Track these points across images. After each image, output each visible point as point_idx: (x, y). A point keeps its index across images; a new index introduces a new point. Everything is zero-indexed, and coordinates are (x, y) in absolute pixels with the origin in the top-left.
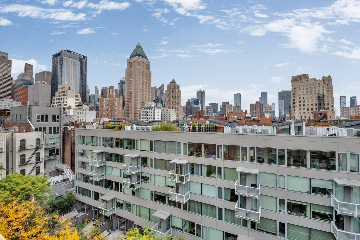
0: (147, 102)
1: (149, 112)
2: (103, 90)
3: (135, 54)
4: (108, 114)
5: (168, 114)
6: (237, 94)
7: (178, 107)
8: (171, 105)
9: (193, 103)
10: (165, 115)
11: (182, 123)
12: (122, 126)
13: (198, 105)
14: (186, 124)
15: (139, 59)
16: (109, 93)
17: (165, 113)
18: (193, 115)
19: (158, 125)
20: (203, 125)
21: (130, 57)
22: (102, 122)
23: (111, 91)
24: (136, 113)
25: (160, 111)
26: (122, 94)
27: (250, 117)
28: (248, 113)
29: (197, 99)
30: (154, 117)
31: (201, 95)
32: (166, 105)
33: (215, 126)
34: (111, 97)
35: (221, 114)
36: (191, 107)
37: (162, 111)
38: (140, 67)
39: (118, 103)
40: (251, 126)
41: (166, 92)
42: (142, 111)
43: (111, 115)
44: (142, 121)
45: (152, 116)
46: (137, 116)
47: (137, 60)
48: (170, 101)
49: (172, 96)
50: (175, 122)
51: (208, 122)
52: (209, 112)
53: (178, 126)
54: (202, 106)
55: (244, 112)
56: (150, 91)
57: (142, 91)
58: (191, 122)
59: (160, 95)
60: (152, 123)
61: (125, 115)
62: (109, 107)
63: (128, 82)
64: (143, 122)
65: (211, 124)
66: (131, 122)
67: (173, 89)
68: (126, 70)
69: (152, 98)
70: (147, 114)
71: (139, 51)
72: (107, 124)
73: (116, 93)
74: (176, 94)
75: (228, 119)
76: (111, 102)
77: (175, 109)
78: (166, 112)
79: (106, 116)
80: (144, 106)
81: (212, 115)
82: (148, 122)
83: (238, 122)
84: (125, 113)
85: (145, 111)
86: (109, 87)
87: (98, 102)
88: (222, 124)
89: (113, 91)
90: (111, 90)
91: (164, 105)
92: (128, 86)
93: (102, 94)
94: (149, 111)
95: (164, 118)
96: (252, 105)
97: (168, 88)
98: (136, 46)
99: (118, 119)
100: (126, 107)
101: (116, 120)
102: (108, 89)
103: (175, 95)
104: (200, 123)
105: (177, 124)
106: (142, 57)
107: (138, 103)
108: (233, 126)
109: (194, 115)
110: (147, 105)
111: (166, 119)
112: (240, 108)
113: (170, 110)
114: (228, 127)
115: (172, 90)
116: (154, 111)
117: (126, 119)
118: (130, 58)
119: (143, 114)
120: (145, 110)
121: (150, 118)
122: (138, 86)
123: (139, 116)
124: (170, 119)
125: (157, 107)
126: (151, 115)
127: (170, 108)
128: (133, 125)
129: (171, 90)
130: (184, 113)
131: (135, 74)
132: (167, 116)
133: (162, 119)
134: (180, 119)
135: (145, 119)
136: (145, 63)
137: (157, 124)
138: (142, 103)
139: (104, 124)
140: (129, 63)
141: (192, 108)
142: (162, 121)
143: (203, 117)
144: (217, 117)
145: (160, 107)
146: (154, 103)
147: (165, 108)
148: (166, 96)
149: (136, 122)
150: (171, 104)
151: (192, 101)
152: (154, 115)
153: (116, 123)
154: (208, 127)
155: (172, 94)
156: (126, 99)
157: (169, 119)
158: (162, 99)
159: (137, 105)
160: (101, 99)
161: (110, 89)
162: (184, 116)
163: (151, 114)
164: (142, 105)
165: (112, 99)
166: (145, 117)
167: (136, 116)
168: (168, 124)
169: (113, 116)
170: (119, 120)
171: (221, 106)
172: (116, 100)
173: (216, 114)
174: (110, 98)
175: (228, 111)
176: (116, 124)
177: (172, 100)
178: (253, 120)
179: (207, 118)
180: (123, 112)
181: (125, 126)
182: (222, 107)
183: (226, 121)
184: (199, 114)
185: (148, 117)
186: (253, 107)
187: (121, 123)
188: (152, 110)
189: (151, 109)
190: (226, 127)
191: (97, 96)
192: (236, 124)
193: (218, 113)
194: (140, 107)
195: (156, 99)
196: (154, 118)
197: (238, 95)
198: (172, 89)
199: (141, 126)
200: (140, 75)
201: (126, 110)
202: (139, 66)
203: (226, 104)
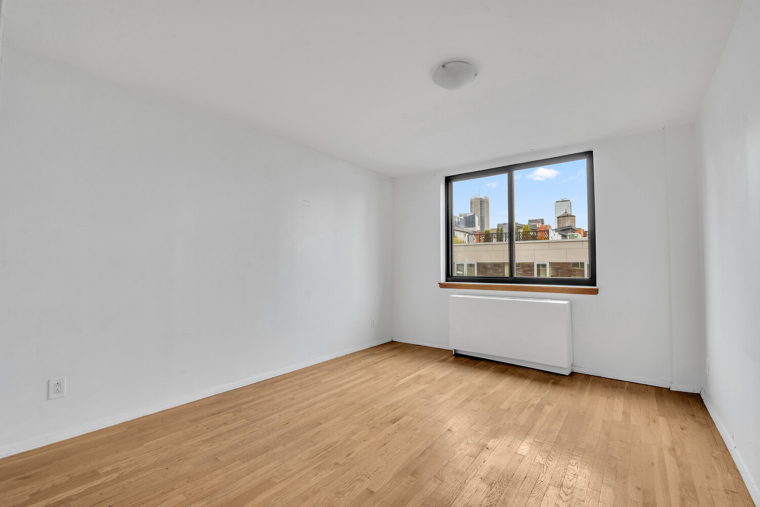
6: (563, 201)
9: (463, 222)
13: (474, 226)
29: (472, 214)
31: (481, 207)
151: (461, 219)
203: (535, 223)
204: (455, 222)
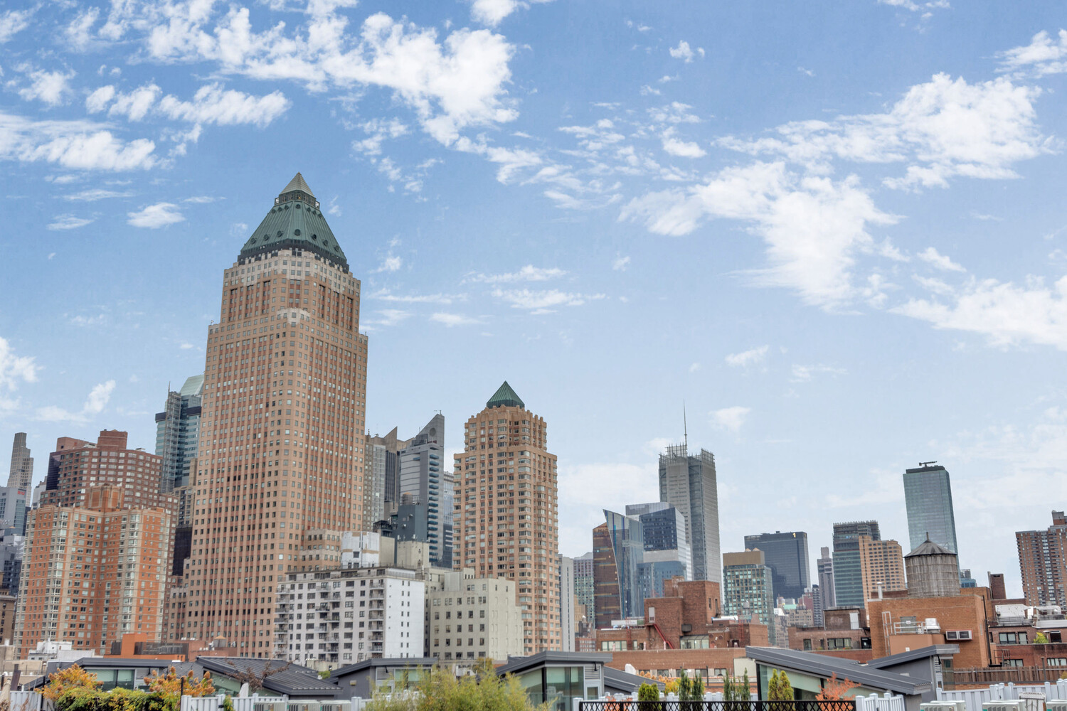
0: (337, 533)
1: (343, 599)
2: (58, 458)
3: (274, 239)
4: (73, 617)
5: (471, 614)
6: (926, 469)
7: (540, 566)
8: (490, 548)
9: (639, 533)
10: (454, 622)
11: (568, 676)
12: (167, 697)
13: (673, 545)
14: (598, 683)
15: (297, 268)
16: (98, 475)
17: (454, 609)
18: (641, 618)
19: (406, 694)
20: (713, 688)
21: (240, 258)
22: (32, 669)
23: (108, 463)
24: (260, 606)
25: (418, 590)
26: (178, 482)
27: (1027, 622)
28: (1008, 597)
29: (666, 506)
30: (378, 634)
31: (691, 484)
32: (458, 554)
33: (798, 692)
34: (105, 499)
35: (831, 604)
36: (625, 563)
37: (430, 596)
38: (297, 316)
39: (144, 538)
40: (1038, 687)
41: (458, 468)
42: (297, 592)
43: (97, 624)
44: (296, 662)
45: (362, 624)
46: (265, 627)
47: (284, 272)
48: (483, 528)
49: (501, 495)
50: (521, 668)
51: (744, 668)
52: (751, 596)
53: (544, 699)
54: (702, 557)
55: (982, 588)
56: (358, 458)
57: (303, 460)
58: (630, 669)
59: (418, 487)
60: (369, 676)
61: (187, 619)
62: (88, 571)
63: (220, 404)
64: (305, 668)
65: (770, 677)
66: (221, 672)
67: (503, 449)
68: (211, 331)
69: (366, 505)
70: (329, 615)
71: (296, 223)
72: (63, 680)
73: (135, 477)
74: (522, 476)
75: (881, 638)
76: (103, 533)
77: (518, 576)
78: (460, 601)
79: (64, 626)
80: (314, 563)
81: (770, 612)
82: (335, 667)
83: (947, 664)
84: (188, 609)
85: (318, 596)
86: (96, 442)
87: (17, 538)
88: (840, 680)
89: (118, 464)
90: (109, 457)
91: (447, 552)
92: (217, 433)
93: (52, 482)
94: (343, 595)
95: (442, 643)
96: (1028, 541)
97: (470, 442)
98: (281, 196)
99: (137, 650)
100: (196, 567)
101: (127, 654)
102: (91, 450)
103: (515, 482)
104: (690, 673)
105: (536, 680)
106: (313, 255)
107: (277, 542)
108: (915, 693)
109: (646, 620)
110: (335, 554)
111: (459, 649)
112: (957, 566)
113: (484, 587)
114: (888, 695)
115: (501, 454)
116: (381, 592)
117: (192, 648)
118: (241, 261)
119: (304, 616)
120: (318, 584)
121: (348, 641)
122: (279, 432)
123: (274, 625)
124: (482, 649)
125: (399, 563)
126: (356, 620)
127: (485, 571)
128: (236, 694)
129: (494, 451)
130: (581, 602)
131: (266, 358)
132: (465, 629)
133: (433, 649)
134: (552, 647)
135: (316, 646)
136: (327, 291)
137: (398, 684)
138: (299, 542)
139: (43, 683)
140: (231, 291)
141: (633, 570)
142: (430, 660)
143: (712, 628)
144: (804, 629)
145: (420, 563)
146: (377, 536)
147: (448, 574)
148: (458, 492)
149: (258, 673)
150: (490, 542)
151: (631, 521)
152: (380, 623)
153: (124, 677)
154: (746, 704)
155: (495, 478)
156: (200, 517)
157: (476, 648)
158: (432, 509)
159: (269, 552)
160: (40, 516)
161: (104, 453)
162: (581, 624)
163: (356, 614)
164: (302, 553)
165: (109, 514)
166: (316, 637)
167: (259, 628)
168: (473, 682)
169: (104, 629)
170: (144, 659)
171: (825, 550)
172: (137, 520)
173: (793, 606)
174: (100, 506)
175: (872, 587)
176: (123, 685)
177: (500, 518)
178: (1046, 642)
179: (738, 637)
180: (177, 600)
181: (185, 698)
182: (831, 556)
183: (871, 657)
184: (678, 607)
185: (336, 636)
186: (1039, 555)
187: (157, 676)
188: (367, 588)
189: (357, 582)
190: (874, 695)
191: (21, 497)
192: (939, 677)
193: (807, 600)
194: (285, 569)
195: (395, 511)
196: (376, 644)
197: (932, 474)
198: (501, 444)
199: (290, 697)
200: (296, 364)
201: (195, 588)
202: (293, 310)
203: (854, 536)
204: (614, 531)
